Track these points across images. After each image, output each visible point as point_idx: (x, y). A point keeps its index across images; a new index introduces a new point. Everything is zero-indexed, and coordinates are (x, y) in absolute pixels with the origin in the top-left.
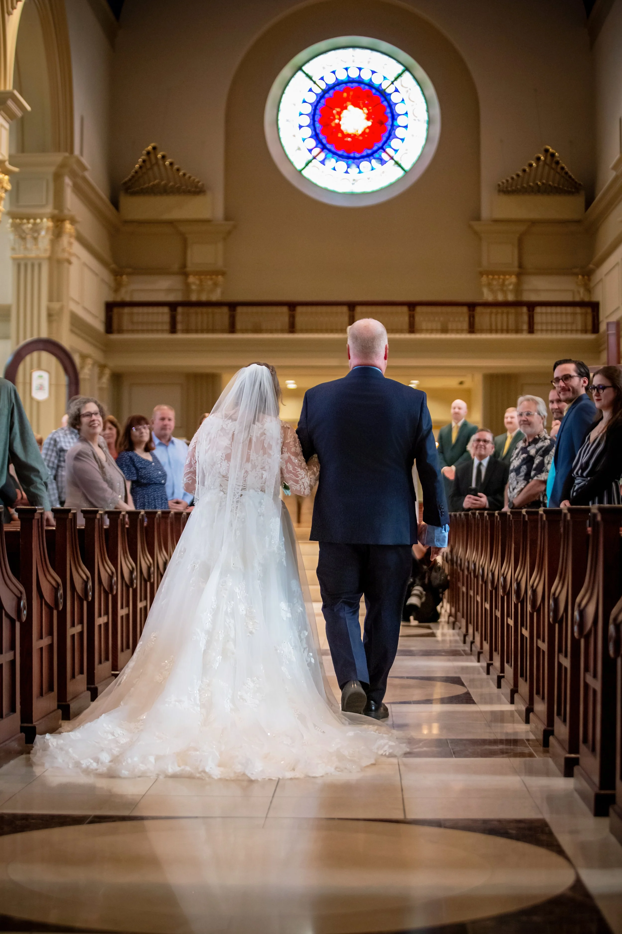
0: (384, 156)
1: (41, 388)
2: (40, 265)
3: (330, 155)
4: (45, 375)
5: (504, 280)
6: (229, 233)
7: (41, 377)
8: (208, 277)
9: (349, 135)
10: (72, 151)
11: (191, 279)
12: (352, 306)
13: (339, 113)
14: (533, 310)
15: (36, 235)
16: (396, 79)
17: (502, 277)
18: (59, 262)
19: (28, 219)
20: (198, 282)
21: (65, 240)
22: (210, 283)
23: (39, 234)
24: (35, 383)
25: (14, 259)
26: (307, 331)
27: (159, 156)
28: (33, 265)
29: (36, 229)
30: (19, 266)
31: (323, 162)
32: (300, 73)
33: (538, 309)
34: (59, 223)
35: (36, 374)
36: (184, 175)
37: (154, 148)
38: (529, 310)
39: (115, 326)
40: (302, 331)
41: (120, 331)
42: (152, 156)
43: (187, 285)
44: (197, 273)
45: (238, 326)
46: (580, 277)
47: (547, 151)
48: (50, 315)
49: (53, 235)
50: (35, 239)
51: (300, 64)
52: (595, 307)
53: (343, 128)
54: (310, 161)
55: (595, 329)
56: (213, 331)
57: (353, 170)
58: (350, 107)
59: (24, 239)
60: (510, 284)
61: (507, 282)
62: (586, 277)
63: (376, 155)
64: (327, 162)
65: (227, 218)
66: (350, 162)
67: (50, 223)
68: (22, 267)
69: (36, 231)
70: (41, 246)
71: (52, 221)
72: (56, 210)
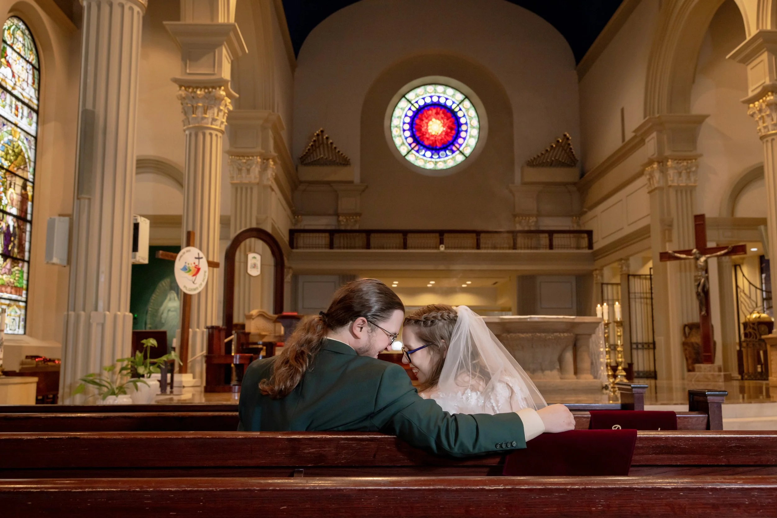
0: (454, 148)
1: (254, 266)
2: (252, 189)
3: (422, 148)
4: (258, 257)
5: (529, 220)
6: (363, 191)
7: (254, 258)
8: (351, 217)
9: (432, 136)
10: (273, 111)
11: (341, 218)
12: (441, 233)
13: (427, 123)
14: (552, 236)
15: (249, 167)
16: (460, 103)
17: (528, 218)
18: (265, 187)
19: (243, 156)
20: (345, 220)
21: (269, 172)
22: (352, 220)
23: (251, 167)
24: (250, 262)
25: (232, 184)
26: (415, 248)
27: (325, 137)
28: (246, 189)
30: (237, 189)
31: (417, 151)
32: (403, 99)
33: (555, 235)
34: (265, 161)
35: (251, 256)
36: (339, 152)
37: (322, 131)
38: (549, 236)
39: (295, 245)
40: (412, 248)
41: (297, 248)
42: (320, 137)
43: (339, 221)
44: (345, 215)
45: (372, 245)
46: (574, 218)
47: (565, 135)
49: (261, 168)
50: (248, 171)
51: (404, 93)
52: (590, 233)
53: (429, 131)
54: (410, 151)
55: (590, 246)
56: (354, 248)
57: (436, 157)
58: (434, 120)
59: (240, 170)
60: (532, 222)
61: (531, 221)
62: (578, 218)
63: (449, 148)
64: (420, 151)
65: (362, 181)
66: (434, 152)
67: (259, 160)
68: (239, 190)
69: (249, 165)
70: (252, 175)
71: (260, 158)
72: (263, 151)
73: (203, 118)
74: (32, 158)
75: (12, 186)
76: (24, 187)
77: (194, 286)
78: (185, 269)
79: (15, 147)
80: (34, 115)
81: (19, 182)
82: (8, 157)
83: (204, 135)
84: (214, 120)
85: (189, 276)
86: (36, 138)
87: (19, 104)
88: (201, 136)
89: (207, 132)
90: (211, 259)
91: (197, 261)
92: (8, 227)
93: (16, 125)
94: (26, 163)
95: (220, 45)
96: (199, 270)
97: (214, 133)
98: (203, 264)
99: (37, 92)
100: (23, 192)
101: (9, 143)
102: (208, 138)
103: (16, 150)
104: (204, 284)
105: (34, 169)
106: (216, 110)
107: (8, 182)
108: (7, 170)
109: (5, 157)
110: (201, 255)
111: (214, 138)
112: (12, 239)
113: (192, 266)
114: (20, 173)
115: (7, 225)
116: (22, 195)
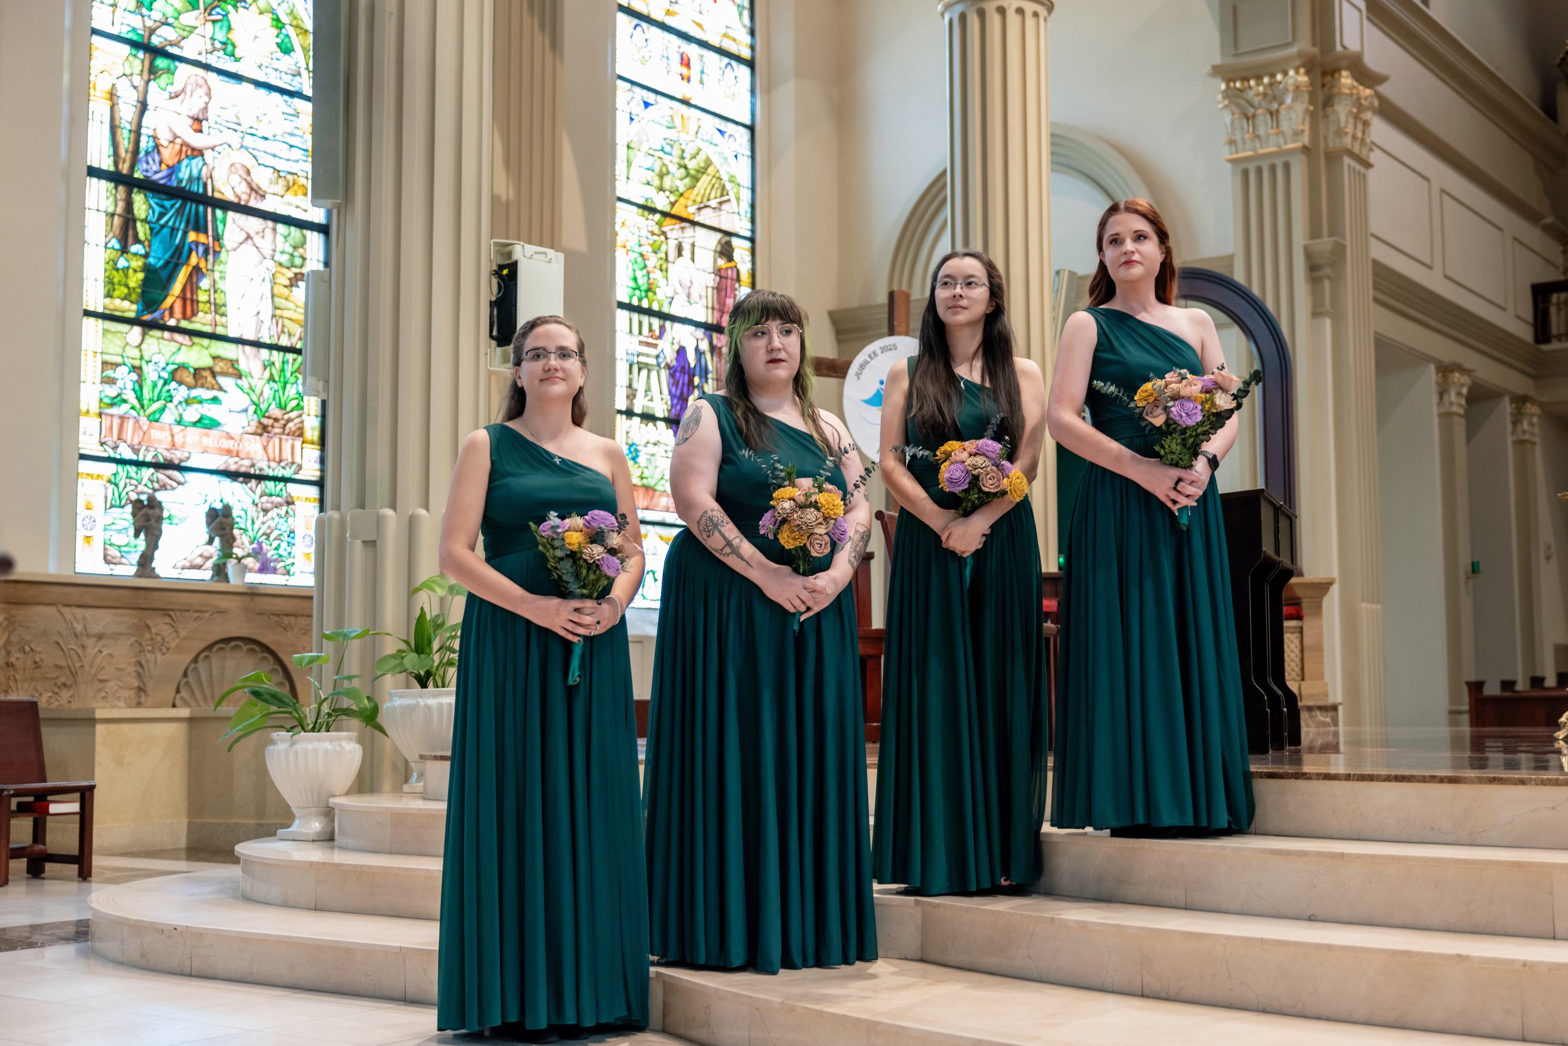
2: (1287, 166)
15: (1275, 106)
18: (1333, 157)
19: (1259, 78)
21: (1342, 110)
23: (1281, 104)
25: (1235, 163)
28: (1273, 171)
29: (1274, 95)
30: (1245, 173)
34: (1328, 79)
39: (1555, 328)
48: (1313, 268)
49: (1312, 101)
50: (1274, 114)
59: (1250, 118)
67: (1303, 79)
68: (1252, 177)
69: (1275, 98)
70: (1285, 126)
71: (1308, 73)
72: (1316, 50)
74: (745, 179)
75: (686, 252)
76: (726, 251)
79: (687, 155)
80: (744, 71)
81: (709, 242)
82: (667, 182)
86: (751, 128)
87: (693, 50)
92: (681, 352)
93: (685, 102)
94: (723, 191)
99: (746, 14)
100: (722, 263)
101: (668, 148)
103: (692, 165)
105: (753, 206)
107: (672, 244)
108: (665, 214)
109: (657, 182)
112: (696, 380)
114: (706, 217)
115: (676, 347)
116: (718, 272)
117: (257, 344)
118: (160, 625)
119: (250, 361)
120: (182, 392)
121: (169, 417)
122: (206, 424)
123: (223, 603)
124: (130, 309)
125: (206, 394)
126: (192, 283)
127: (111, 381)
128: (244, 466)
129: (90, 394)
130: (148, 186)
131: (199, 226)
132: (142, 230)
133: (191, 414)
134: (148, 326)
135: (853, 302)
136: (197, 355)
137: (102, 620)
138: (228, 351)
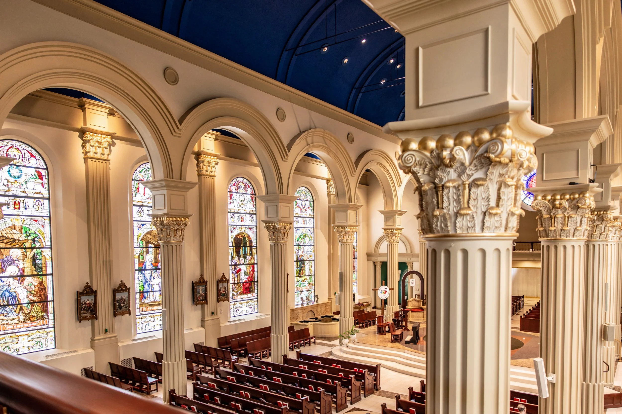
1: (413, 283)
4: (414, 279)
12: (532, 243)
24: (411, 282)
25: (420, 242)
26: (519, 250)
35: (411, 280)
40: (517, 250)
54: (526, 198)
64: (531, 198)
68: (422, 244)
73: (391, 240)
77: (385, 297)
78: (381, 292)
83: (391, 245)
84: (394, 240)
85: (383, 294)
88: (390, 245)
89: (392, 244)
90: (390, 288)
91: (385, 290)
95: (395, 215)
96: (386, 292)
97: (394, 244)
98: (388, 290)
102: (393, 246)
104: (388, 296)
106: (395, 237)
110: (387, 287)
111: (395, 245)
113: (384, 291)
117: (308, 276)
118: (304, 311)
119: (308, 277)
120: (302, 283)
121: (301, 286)
122: (304, 286)
123: (309, 307)
124: (298, 275)
125: (304, 282)
126: (303, 271)
127: (296, 284)
128: (307, 290)
129: (295, 285)
130: (299, 261)
131: (303, 264)
132: (299, 266)
133: (303, 285)
134: (299, 277)
135: (369, 252)
136: (303, 279)
137: (300, 311)
138: (306, 277)
